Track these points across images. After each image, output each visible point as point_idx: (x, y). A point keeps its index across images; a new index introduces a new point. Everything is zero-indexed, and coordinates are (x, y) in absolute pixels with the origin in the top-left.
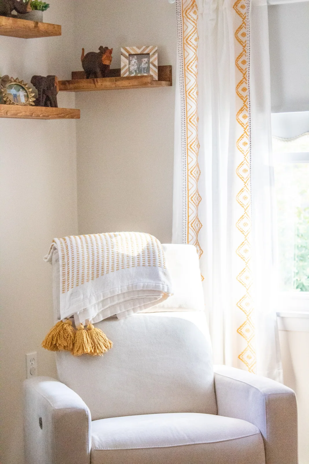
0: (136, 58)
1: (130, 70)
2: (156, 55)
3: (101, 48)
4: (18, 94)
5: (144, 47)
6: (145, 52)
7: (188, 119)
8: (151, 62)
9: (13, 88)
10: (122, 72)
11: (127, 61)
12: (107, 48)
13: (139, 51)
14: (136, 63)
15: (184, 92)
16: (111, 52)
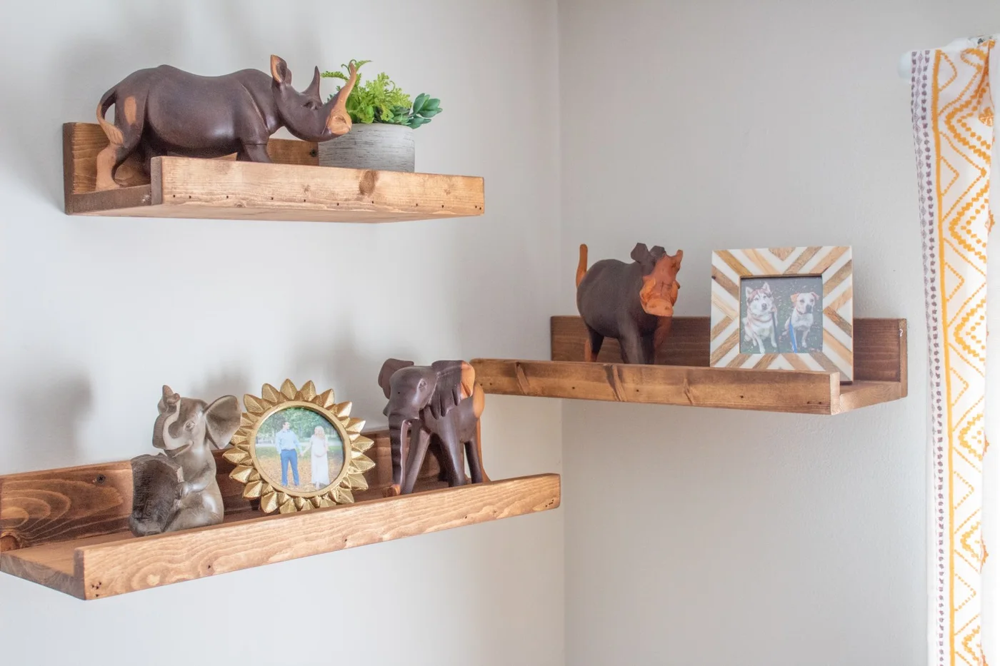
0: (769, 291)
1: (747, 338)
2: (848, 282)
3: (639, 250)
4: (302, 447)
5: (800, 250)
6: (806, 270)
7: (958, 537)
8: (828, 308)
9: (287, 425)
10: (715, 344)
11: (736, 304)
12: (660, 251)
13: (780, 267)
14: (769, 309)
15: (939, 432)
16: (675, 266)
